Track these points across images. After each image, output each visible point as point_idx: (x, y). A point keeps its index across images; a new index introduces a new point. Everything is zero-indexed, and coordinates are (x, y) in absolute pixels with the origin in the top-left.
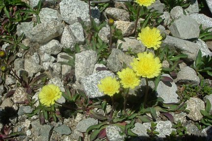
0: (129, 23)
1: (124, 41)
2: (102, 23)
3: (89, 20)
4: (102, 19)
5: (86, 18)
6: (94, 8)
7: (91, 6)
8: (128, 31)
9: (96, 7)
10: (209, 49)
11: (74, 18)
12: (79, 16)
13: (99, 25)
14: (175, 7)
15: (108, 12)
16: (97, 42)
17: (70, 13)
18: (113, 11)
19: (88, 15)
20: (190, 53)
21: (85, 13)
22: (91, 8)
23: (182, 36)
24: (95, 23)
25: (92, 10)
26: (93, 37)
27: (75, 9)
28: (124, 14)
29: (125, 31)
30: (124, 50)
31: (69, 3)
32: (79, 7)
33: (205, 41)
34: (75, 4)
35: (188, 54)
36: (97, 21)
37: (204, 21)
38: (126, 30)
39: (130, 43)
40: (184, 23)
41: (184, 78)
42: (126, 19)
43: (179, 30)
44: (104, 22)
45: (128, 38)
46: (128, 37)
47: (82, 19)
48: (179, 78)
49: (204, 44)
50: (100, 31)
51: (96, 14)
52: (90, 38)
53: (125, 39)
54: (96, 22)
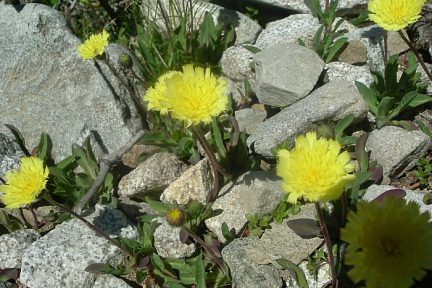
0: (194, 173)
1: (219, 212)
2: (142, 224)
3: (113, 248)
4: (134, 217)
5: (105, 251)
6: (96, 214)
7: (86, 215)
8: (207, 188)
9: (99, 207)
10: (355, 64)
11: (82, 279)
12: (85, 264)
13: (141, 234)
14: (224, 57)
15: (131, 192)
16: (176, 272)
17: (64, 277)
18: (139, 180)
19: (101, 240)
20: (351, 104)
21: (89, 244)
22: (90, 219)
23: (300, 91)
24: (132, 241)
25: (97, 220)
26: (156, 272)
27: (64, 258)
28: (164, 163)
29: (203, 192)
30: (238, 229)
31: (39, 261)
32: (67, 244)
33: (335, 59)
34: (53, 249)
35: (349, 110)
36: (129, 232)
37: (289, 30)
38: (202, 188)
39: (233, 204)
40: (278, 66)
41: (397, 159)
42: (175, 168)
43: (283, 87)
44: (144, 219)
45: (220, 200)
46: (217, 197)
47: (98, 261)
48: (387, 170)
49: (338, 65)
50: (157, 245)
51: (114, 220)
52: (152, 281)
53: (216, 206)
54: (130, 236)
